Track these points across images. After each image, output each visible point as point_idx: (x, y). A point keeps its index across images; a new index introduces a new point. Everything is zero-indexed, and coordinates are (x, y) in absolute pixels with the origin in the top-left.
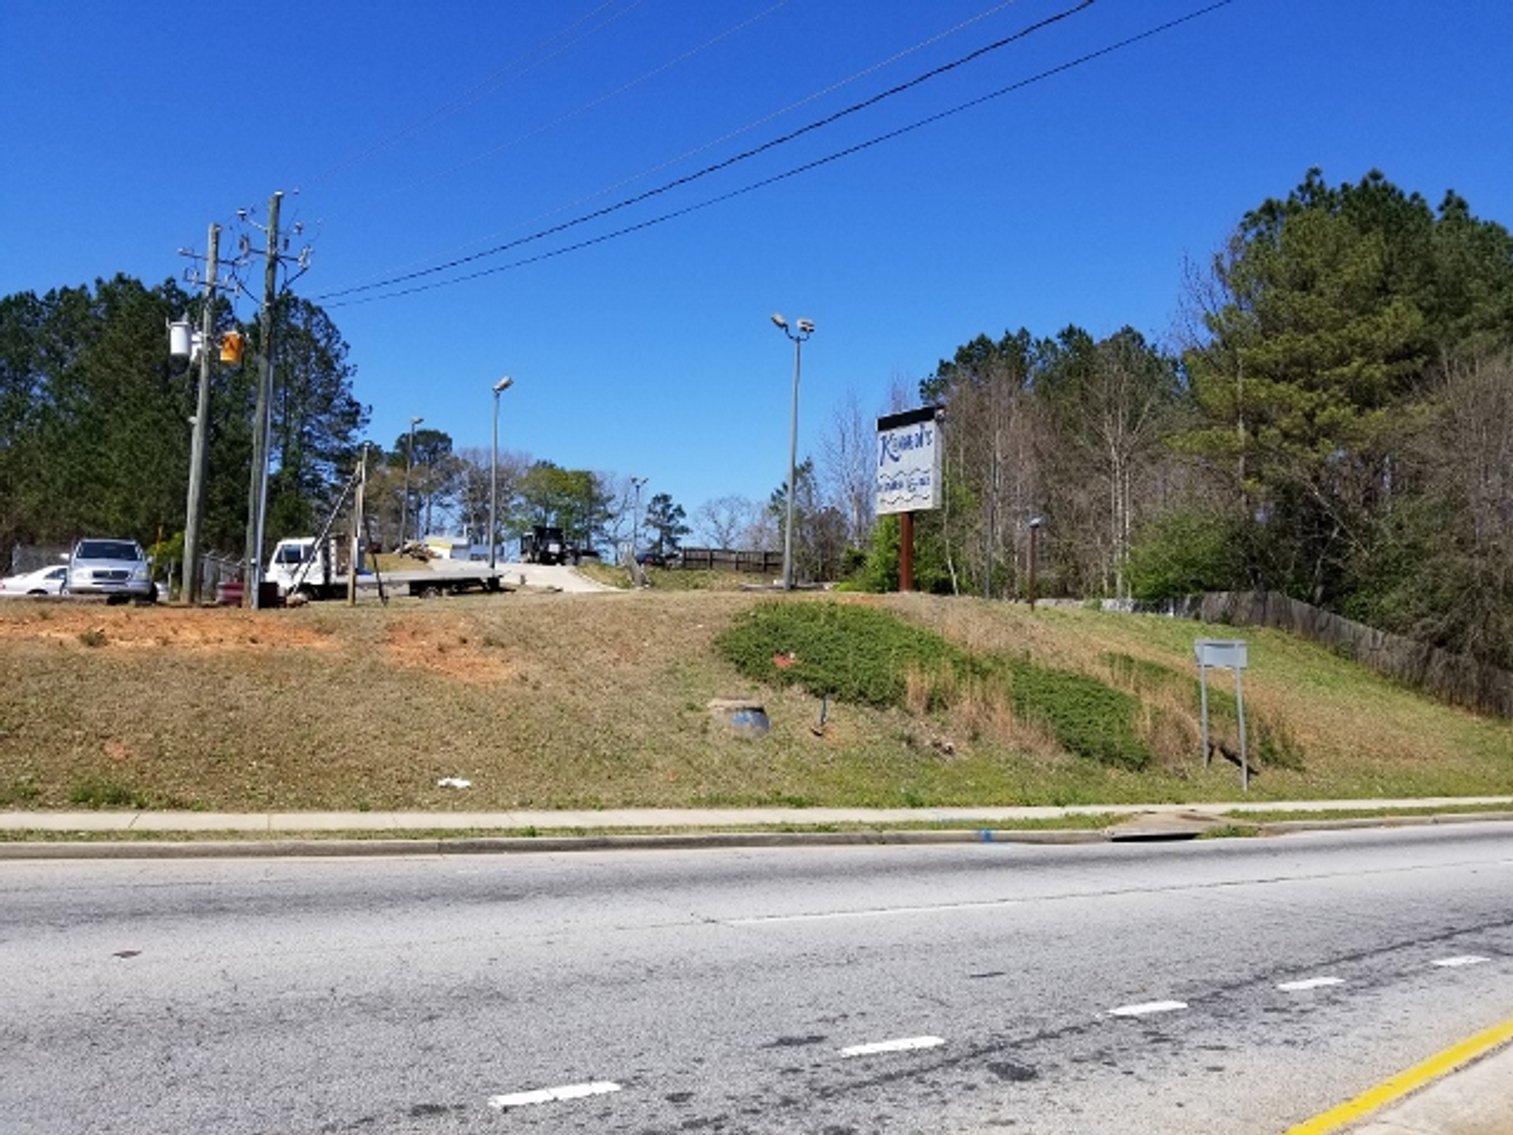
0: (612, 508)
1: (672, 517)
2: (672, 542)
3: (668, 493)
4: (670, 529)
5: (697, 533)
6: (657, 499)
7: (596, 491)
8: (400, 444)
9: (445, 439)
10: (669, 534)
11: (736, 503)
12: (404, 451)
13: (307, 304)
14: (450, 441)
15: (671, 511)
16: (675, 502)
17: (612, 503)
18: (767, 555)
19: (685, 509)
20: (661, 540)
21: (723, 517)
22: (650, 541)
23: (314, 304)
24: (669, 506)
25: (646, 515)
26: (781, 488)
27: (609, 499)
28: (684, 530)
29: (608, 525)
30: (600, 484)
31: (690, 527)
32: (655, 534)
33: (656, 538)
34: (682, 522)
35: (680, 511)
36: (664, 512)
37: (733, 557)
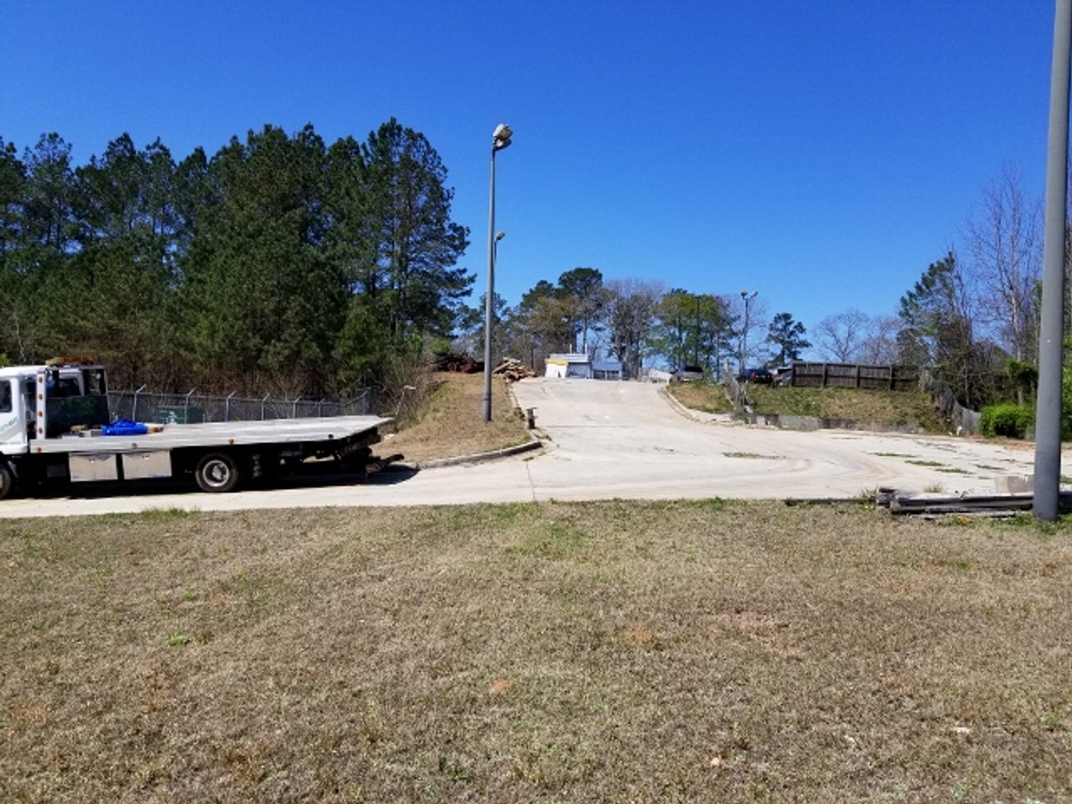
0: (737, 326)
1: (792, 333)
2: (793, 355)
3: (788, 312)
4: (791, 343)
5: (816, 346)
6: (778, 319)
7: (721, 312)
8: (562, 281)
9: (596, 275)
10: (790, 349)
11: (854, 319)
12: (566, 286)
13: (410, 132)
14: (601, 275)
15: (791, 328)
16: (796, 319)
17: (738, 322)
18: (895, 369)
19: (804, 326)
20: (783, 352)
21: (842, 331)
22: (772, 354)
23: (416, 131)
24: (790, 323)
25: (768, 332)
26: (914, 291)
27: (734, 320)
28: (805, 344)
29: (734, 342)
30: (726, 307)
31: (809, 341)
32: (777, 349)
33: (779, 352)
34: (802, 337)
35: (800, 328)
36: (785, 329)
37: (854, 372)
